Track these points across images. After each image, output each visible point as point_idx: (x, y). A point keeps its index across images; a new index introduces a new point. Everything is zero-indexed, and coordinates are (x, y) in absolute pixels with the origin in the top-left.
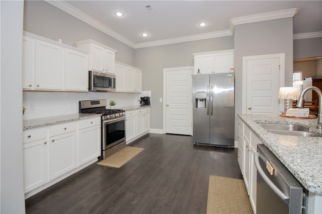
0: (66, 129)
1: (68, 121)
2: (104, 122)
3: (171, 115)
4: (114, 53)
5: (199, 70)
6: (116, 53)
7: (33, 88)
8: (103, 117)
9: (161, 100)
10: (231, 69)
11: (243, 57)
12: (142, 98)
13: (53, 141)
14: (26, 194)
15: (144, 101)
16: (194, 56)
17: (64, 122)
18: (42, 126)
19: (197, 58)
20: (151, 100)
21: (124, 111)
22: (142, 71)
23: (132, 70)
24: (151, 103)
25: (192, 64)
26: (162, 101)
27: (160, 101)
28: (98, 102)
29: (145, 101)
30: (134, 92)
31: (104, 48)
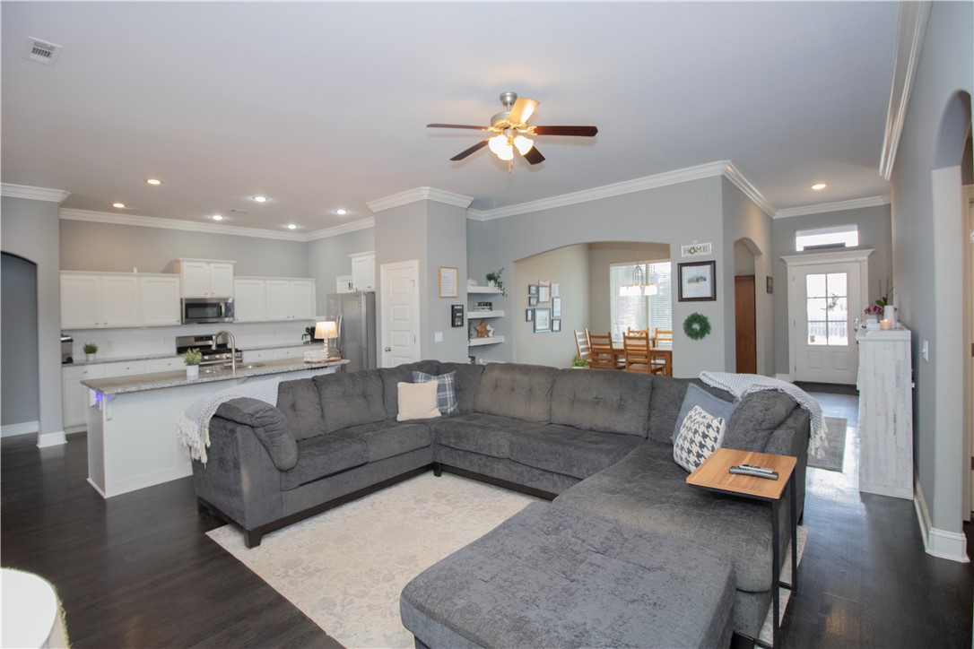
5: (350, 283)
6: (234, 265)
7: (100, 327)
11: (381, 265)
12: (307, 330)
16: (351, 259)
22: (315, 281)
23: (283, 284)
28: (209, 338)
30: (290, 319)
31: (208, 263)
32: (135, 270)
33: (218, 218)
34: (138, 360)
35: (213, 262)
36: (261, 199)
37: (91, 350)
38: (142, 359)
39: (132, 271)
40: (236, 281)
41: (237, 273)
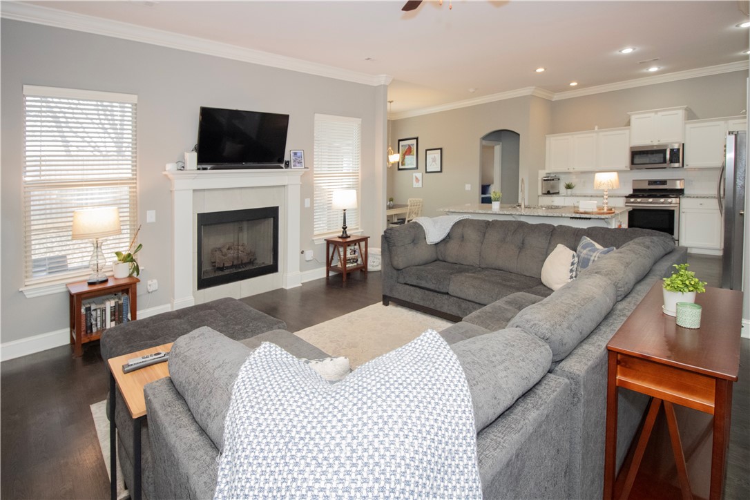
4: (681, 112)
28: (663, 182)
31: (656, 112)
32: (596, 128)
33: (654, 69)
35: (660, 111)
36: (628, 51)
37: (569, 187)
39: (594, 129)
40: (688, 126)
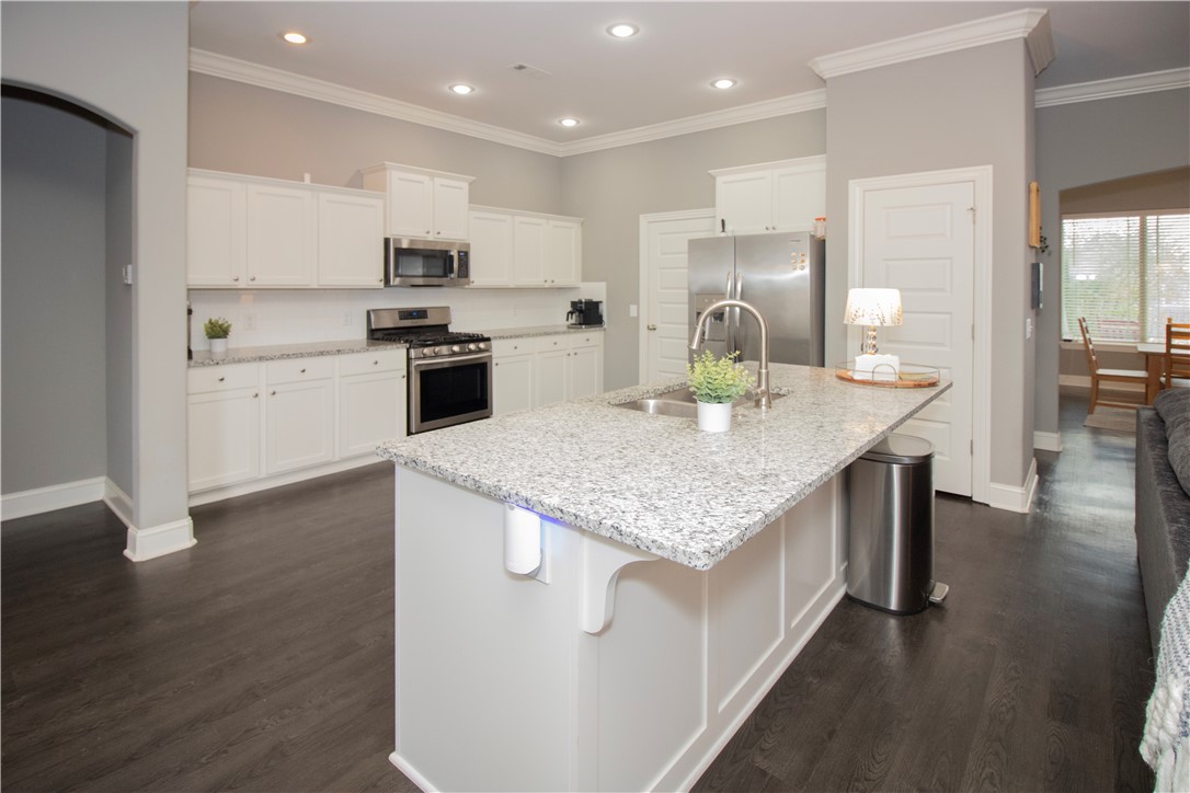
0: (304, 371)
1: (310, 355)
2: (414, 363)
3: (662, 357)
4: (465, 186)
5: (723, 221)
6: (470, 184)
7: (242, 284)
8: (412, 352)
9: (633, 308)
10: (817, 219)
11: (851, 182)
12: (574, 304)
13: (274, 393)
14: (191, 496)
15: (581, 311)
16: (714, 178)
17: (302, 355)
18: (248, 361)
19: (725, 183)
20: (604, 309)
21: (488, 339)
22: (582, 224)
23: (540, 224)
24: (605, 319)
25: (710, 202)
26: (635, 315)
27: (632, 315)
28: (422, 313)
29: (587, 314)
30: (547, 285)
31: (432, 176)
32: (307, 177)
33: (462, 90)
34: (322, 354)
37: (217, 331)
38: (328, 353)
39: (302, 179)
40: (474, 214)
41: (475, 199)
